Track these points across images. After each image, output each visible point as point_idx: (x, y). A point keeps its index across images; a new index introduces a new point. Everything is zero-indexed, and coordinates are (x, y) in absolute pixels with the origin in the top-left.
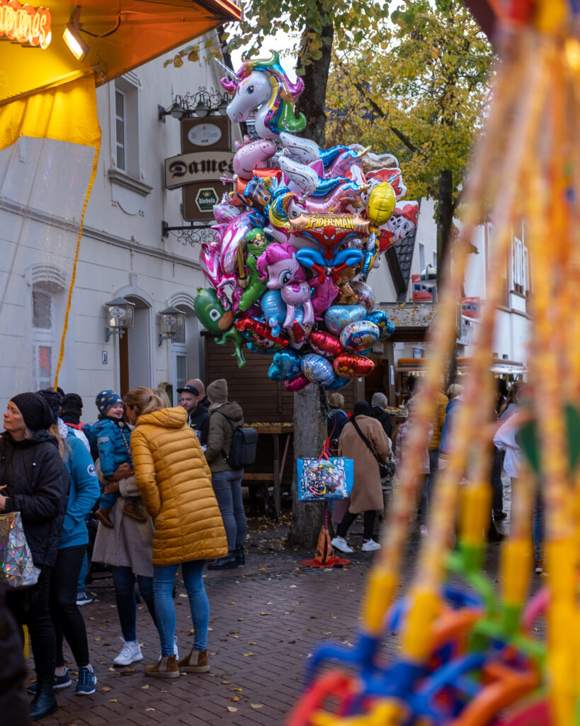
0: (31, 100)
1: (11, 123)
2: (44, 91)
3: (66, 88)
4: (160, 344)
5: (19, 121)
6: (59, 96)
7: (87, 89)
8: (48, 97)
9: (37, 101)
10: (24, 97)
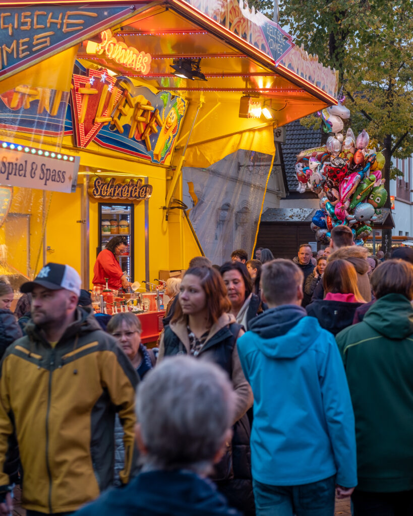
0: (244, 134)
1: (234, 143)
2: (250, 130)
3: (260, 130)
4: (236, 229)
5: (238, 142)
6: (257, 133)
7: (269, 130)
8: (252, 133)
9: (247, 134)
10: (241, 133)
